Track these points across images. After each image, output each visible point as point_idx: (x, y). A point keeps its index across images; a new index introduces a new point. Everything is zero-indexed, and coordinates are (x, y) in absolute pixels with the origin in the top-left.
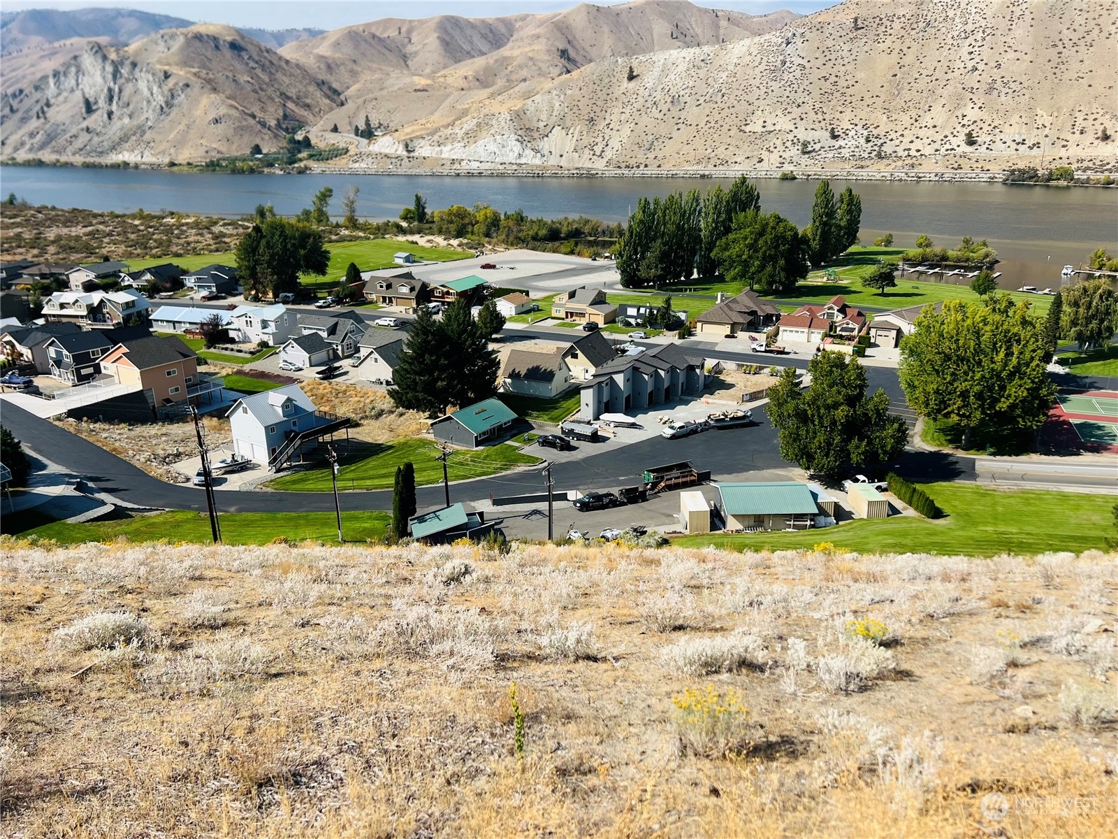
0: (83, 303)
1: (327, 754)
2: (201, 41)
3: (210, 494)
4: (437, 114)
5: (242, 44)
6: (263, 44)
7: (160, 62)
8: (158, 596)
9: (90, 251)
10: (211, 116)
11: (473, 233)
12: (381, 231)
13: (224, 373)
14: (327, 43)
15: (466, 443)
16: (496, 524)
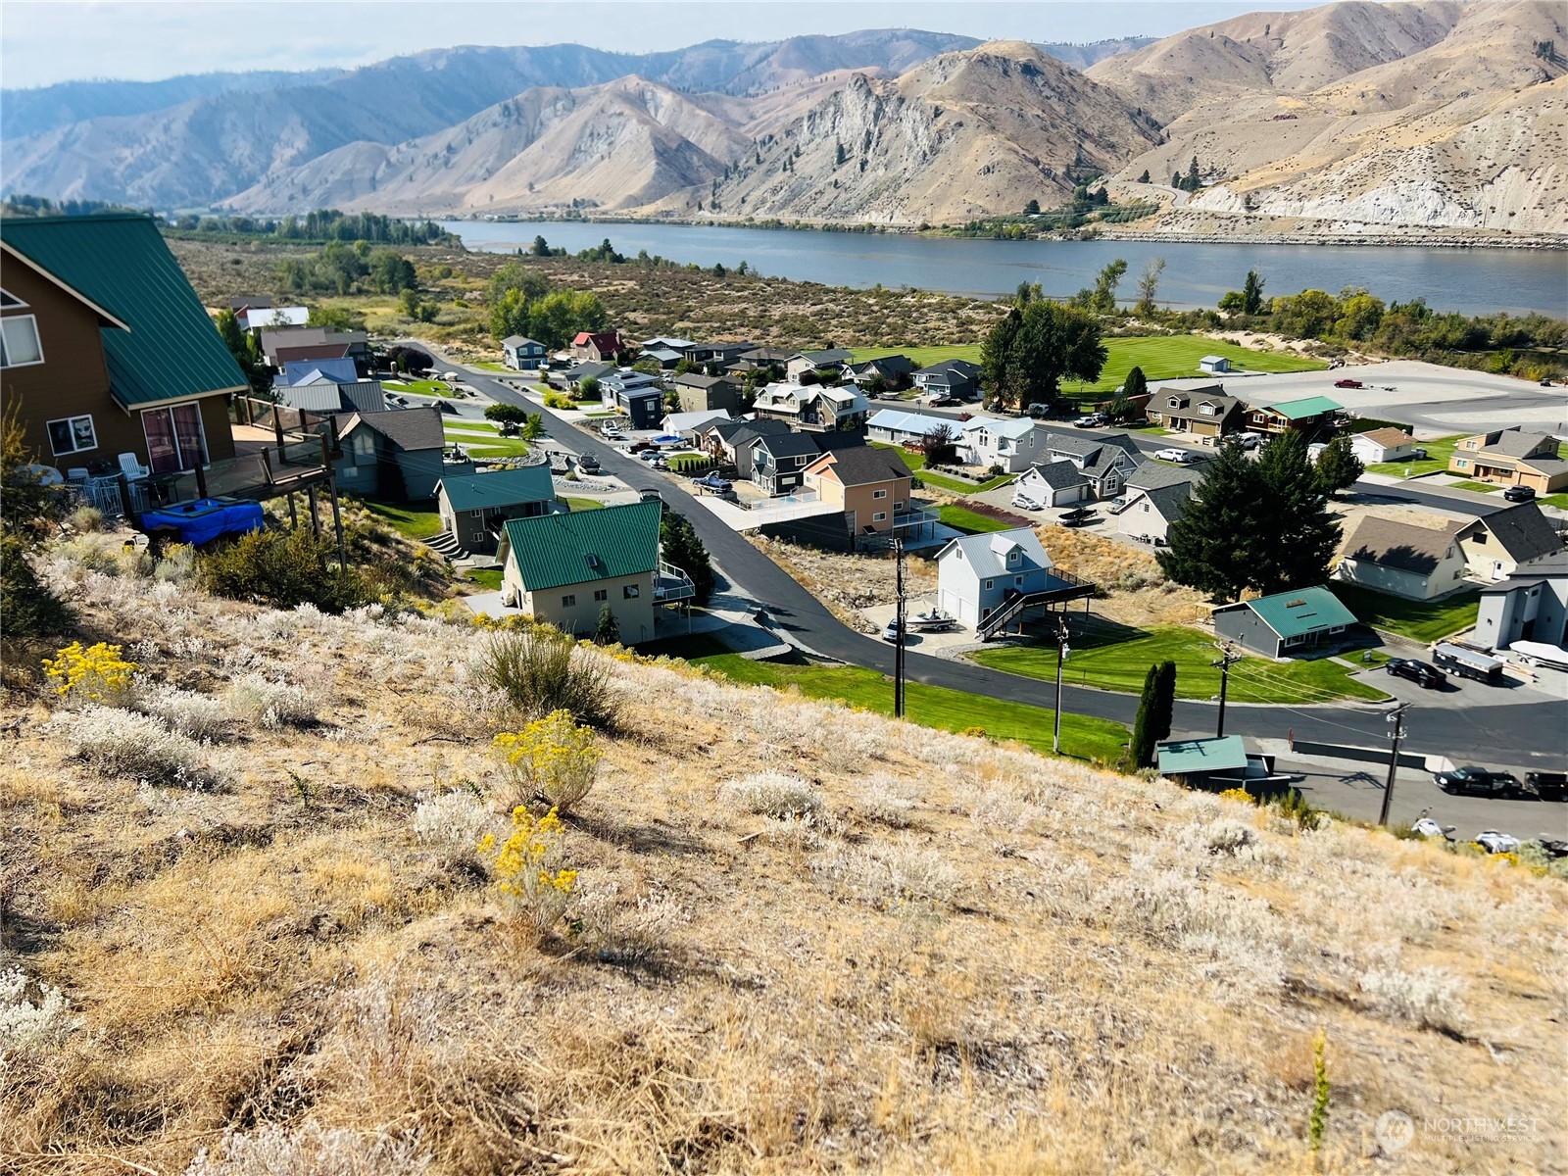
0: (797, 398)
1: (1025, 1039)
2: (986, 64)
3: (900, 654)
4: (1305, 152)
5: (1039, 65)
6: (1067, 64)
7: (932, 96)
8: (833, 768)
9: (814, 334)
10: (982, 165)
11: (1331, 332)
12: (1186, 324)
13: (941, 502)
14: (1156, 56)
15: (1264, 647)
16: (1293, 780)
